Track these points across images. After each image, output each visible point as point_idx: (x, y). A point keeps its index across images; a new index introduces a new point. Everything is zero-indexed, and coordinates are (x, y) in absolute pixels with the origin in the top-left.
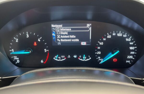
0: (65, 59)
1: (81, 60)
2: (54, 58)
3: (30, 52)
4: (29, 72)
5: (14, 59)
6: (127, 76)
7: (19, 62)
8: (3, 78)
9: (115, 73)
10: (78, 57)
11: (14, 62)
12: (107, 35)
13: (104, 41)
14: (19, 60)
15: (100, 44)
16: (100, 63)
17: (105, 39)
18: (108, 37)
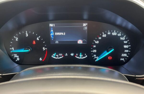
0: (63, 57)
1: (78, 58)
2: (52, 56)
3: (30, 50)
4: (27, 69)
5: (15, 57)
6: (120, 73)
7: (19, 60)
8: (3, 75)
9: (109, 70)
10: (75, 55)
11: (14, 60)
12: (102, 34)
13: (99, 40)
14: (19, 58)
15: (96, 42)
16: (95, 61)
17: (100, 38)
18: (103, 36)
